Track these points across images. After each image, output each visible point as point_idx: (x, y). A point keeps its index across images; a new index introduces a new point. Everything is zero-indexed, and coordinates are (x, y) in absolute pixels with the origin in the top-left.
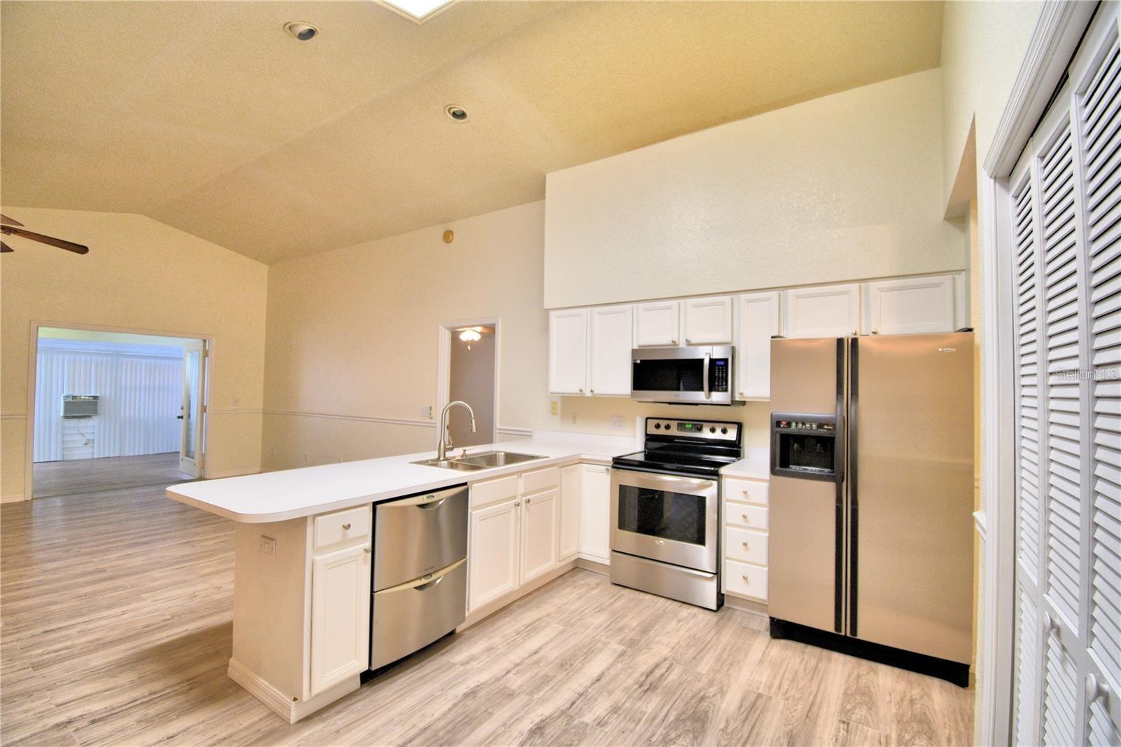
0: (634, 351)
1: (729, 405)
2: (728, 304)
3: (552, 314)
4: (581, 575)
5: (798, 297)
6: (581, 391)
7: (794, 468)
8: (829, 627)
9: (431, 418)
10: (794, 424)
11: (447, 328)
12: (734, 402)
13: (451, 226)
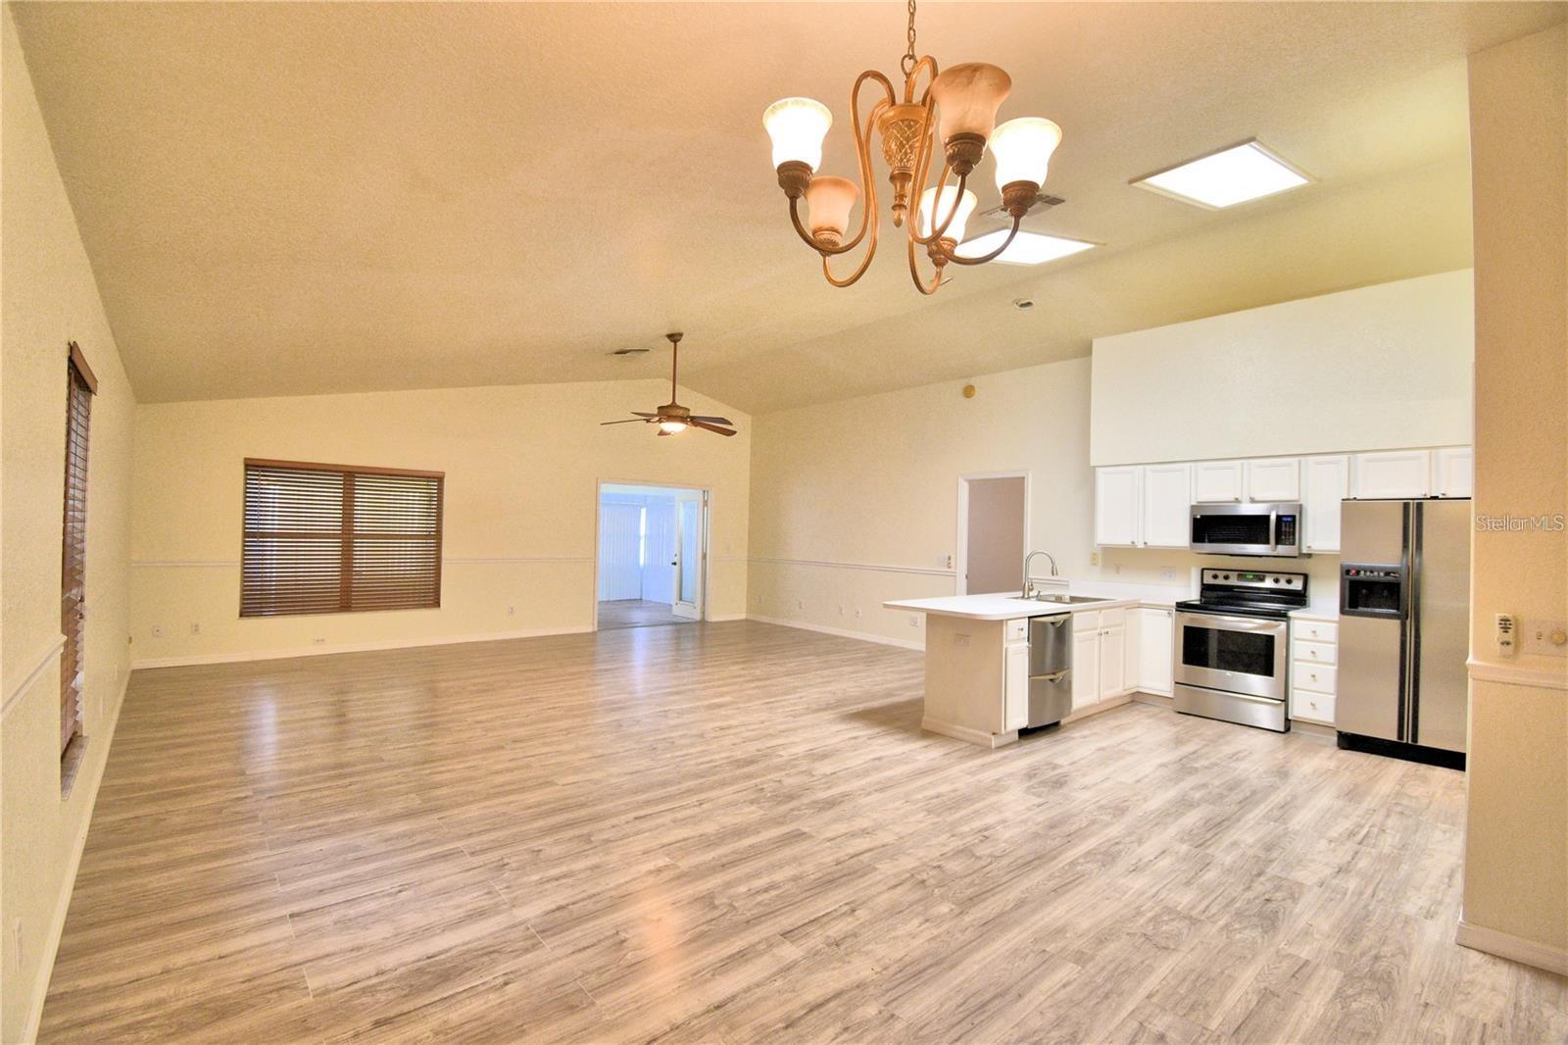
0: (1193, 507)
1: (1295, 557)
2: (1296, 465)
3: (1100, 472)
4: (1140, 707)
5: (1369, 461)
6: (1133, 543)
7: (1361, 609)
8: (1392, 736)
9: (949, 567)
10: (1362, 572)
11: (966, 480)
12: (1302, 555)
13: (973, 381)
